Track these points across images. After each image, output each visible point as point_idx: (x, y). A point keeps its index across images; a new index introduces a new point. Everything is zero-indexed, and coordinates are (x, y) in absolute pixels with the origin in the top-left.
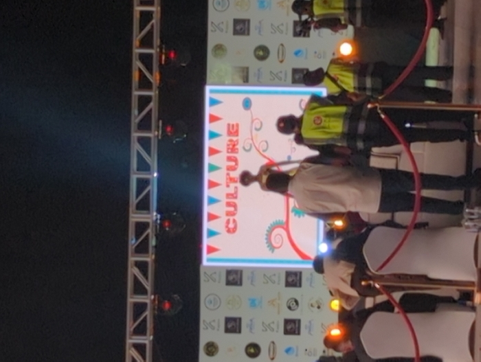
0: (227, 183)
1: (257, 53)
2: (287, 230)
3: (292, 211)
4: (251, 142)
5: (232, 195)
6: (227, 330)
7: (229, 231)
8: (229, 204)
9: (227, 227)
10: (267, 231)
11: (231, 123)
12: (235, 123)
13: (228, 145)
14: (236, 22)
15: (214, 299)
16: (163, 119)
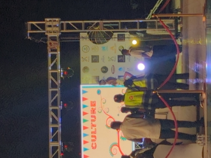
0: (91, 127)
1: (103, 70)
2: (119, 146)
3: (121, 138)
4: (101, 109)
5: (94, 132)
7: (93, 148)
8: (92, 136)
9: (92, 146)
10: (110, 147)
11: (92, 101)
12: (94, 101)
13: (91, 110)
14: (93, 57)
16: (62, 101)
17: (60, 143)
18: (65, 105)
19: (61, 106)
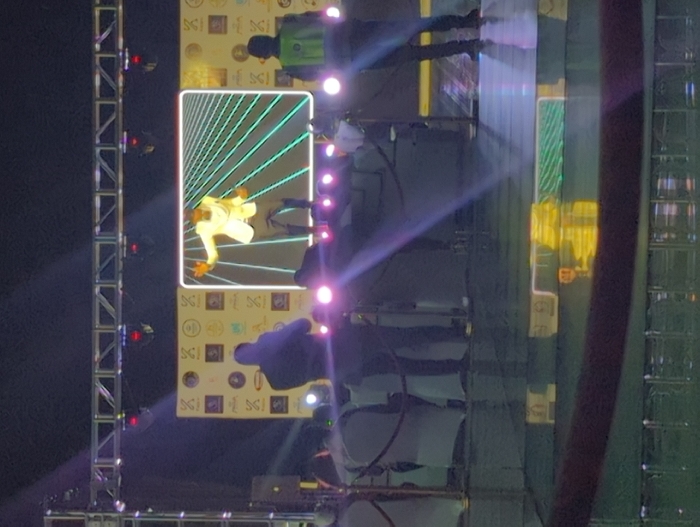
1: (236, 53)
6: (208, 359)
14: (212, 18)
15: (193, 324)
16: (128, 131)
17: (118, 238)
18: (135, 142)
19: (123, 143)
